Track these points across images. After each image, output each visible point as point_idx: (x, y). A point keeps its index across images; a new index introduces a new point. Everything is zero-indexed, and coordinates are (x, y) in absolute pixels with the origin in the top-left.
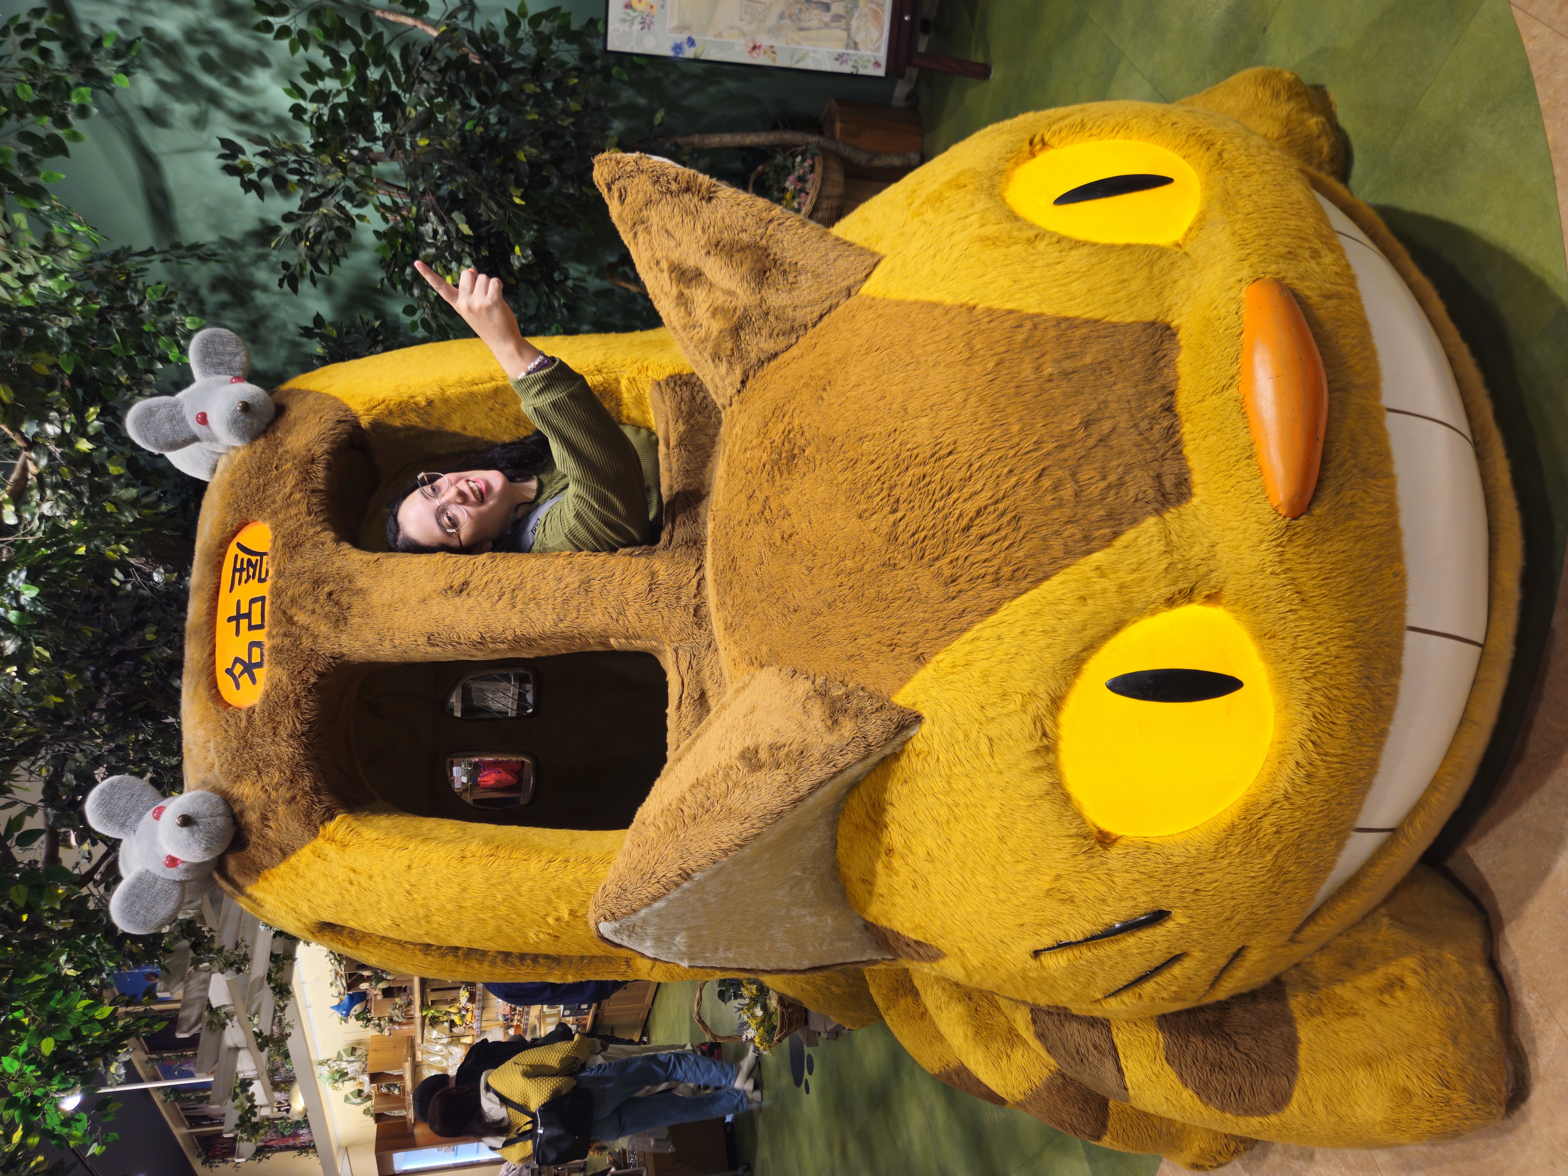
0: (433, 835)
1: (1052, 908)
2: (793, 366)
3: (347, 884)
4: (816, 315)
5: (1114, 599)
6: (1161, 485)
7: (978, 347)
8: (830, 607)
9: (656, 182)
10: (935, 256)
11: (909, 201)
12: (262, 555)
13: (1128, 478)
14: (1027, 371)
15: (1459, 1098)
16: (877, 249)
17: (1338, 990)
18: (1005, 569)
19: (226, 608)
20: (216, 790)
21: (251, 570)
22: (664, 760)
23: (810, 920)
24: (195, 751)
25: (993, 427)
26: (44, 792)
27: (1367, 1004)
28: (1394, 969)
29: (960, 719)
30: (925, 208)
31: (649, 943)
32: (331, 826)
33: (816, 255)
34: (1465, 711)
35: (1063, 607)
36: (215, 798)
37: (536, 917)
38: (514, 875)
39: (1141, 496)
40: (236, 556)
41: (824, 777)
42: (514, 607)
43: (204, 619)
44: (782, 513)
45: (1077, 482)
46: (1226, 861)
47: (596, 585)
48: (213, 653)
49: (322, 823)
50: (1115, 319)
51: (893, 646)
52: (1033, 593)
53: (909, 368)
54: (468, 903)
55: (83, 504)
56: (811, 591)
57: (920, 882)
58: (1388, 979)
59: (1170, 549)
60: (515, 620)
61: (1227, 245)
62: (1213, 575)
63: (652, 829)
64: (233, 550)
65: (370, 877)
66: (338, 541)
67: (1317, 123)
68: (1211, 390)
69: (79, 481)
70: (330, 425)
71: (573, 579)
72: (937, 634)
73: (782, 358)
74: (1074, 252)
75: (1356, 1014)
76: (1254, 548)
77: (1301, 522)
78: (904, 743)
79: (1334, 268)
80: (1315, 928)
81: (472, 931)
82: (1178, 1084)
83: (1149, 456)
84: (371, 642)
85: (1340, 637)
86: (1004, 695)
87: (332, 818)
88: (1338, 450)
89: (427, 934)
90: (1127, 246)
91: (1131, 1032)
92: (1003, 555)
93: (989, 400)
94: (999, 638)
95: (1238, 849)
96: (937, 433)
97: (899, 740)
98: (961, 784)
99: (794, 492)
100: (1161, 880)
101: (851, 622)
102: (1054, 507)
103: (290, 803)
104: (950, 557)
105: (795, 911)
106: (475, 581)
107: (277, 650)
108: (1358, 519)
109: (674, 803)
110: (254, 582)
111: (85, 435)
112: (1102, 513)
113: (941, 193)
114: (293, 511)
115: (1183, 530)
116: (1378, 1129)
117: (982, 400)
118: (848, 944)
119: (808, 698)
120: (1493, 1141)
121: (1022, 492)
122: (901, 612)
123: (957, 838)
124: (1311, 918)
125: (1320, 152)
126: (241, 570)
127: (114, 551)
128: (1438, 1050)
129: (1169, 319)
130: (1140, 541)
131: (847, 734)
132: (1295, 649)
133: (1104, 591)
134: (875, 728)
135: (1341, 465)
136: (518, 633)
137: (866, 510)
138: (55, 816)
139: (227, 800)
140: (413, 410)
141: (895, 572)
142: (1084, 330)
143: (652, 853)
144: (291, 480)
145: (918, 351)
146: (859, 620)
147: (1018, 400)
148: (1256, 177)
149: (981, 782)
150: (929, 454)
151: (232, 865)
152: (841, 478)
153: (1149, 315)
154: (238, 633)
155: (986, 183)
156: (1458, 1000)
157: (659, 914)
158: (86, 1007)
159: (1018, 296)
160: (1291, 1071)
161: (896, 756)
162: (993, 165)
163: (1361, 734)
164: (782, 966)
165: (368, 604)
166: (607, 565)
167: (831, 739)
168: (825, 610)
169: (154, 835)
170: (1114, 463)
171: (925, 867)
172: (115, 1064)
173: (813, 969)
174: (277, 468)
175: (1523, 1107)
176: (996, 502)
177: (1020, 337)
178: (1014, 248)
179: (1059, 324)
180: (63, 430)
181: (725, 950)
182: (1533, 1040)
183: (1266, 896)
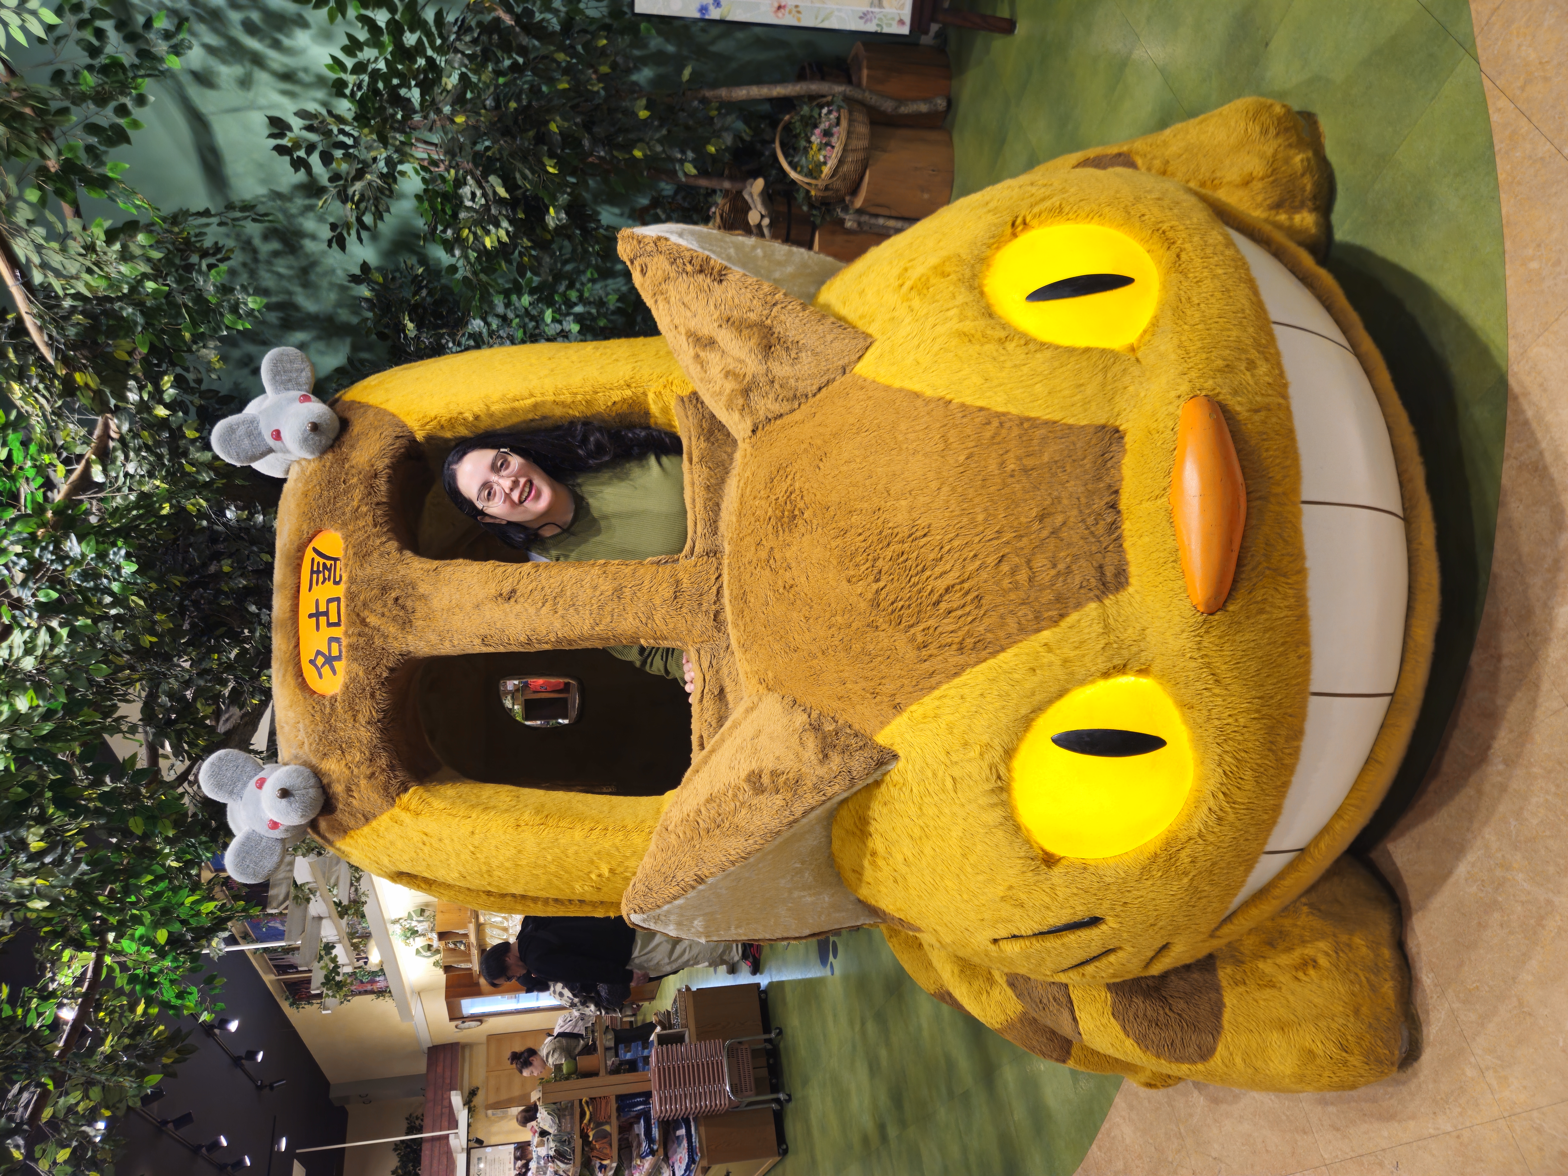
0: (492, 804)
1: (1006, 910)
2: (795, 429)
3: (421, 845)
4: (815, 388)
5: (1059, 672)
6: (1103, 574)
7: (951, 440)
8: (823, 653)
9: (672, 263)
10: (919, 346)
11: (900, 282)
12: (335, 560)
13: (1074, 567)
14: (993, 466)
15: (1355, 1060)
16: (870, 331)
17: (1261, 965)
18: (968, 640)
19: (306, 606)
20: (306, 764)
21: (327, 573)
22: (687, 763)
23: (809, 899)
24: (287, 728)
25: (962, 515)
26: (143, 711)
27: (1284, 979)
28: (1309, 951)
29: (929, 761)
30: (913, 293)
31: (672, 927)
32: (405, 797)
33: (815, 337)
34: (1372, 751)
35: (1016, 676)
36: (307, 772)
37: (581, 874)
38: (562, 841)
39: (1084, 584)
40: (313, 559)
41: (815, 804)
42: (556, 612)
43: (288, 615)
44: (784, 565)
45: (1031, 569)
46: (1150, 882)
47: (627, 592)
48: (297, 645)
49: (398, 795)
50: (1071, 421)
51: (875, 694)
52: (991, 662)
53: (893, 452)
54: (524, 862)
55: (164, 465)
56: (808, 636)
57: (899, 879)
58: (1304, 959)
59: (1107, 629)
60: (557, 624)
61: (1173, 357)
62: (1143, 654)
63: (673, 836)
64: (309, 554)
65: (440, 840)
66: (400, 550)
67: (1302, 161)
68: (1147, 497)
69: (158, 444)
70: (390, 440)
71: (607, 587)
72: (911, 690)
73: (786, 419)
74: (1038, 355)
75: (1274, 986)
76: (1176, 636)
77: (1216, 617)
78: (885, 774)
79: (1267, 379)
80: (1232, 927)
81: (527, 883)
82: (1122, 1035)
83: (1094, 549)
84: (433, 642)
85: (1248, 711)
86: (966, 744)
87: (406, 790)
88: (1252, 556)
89: (489, 884)
90: (1087, 350)
91: (1084, 990)
92: (967, 628)
93: (960, 490)
94: (962, 697)
95: (1160, 874)
96: (915, 515)
97: (879, 773)
98: (931, 811)
99: (794, 548)
100: (1095, 895)
101: (841, 668)
102: (1010, 590)
103: (370, 778)
104: (922, 626)
105: (796, 894)
106: (521, 589)
107: (352, 647)
108: (1268, 613)
109: (692, 815)
110: (329, 584)
111: (161, 402)
112: (1051, 597)
113: (928, 279)
114: (361, 523)
115: (1119, 615)
116: (1287, 1080)
117: (953, 490)
118: (843, 914)
119: (804, 730)
120: (1390, 1089)
121: (984, 575)
122: (882, 667)
123: (928, 850)
124: (1229, 919)
125: (1303, 189)
126: (318, 572)
127: (193, 505)
128: (1341, 1021)
129: (1117, 423)
130: (1083, 624)
131: (835, 768)
132: (1209, 719)
133: (1050, 664)
134: (858, 763)
135: (1253, 569)
136: (560, 635)
137: (854, 576)
138: (154, 735)
139: (317, 774)
140: (461, 424)
141: (876, 634)
142: (1043, 431)
143: (673, 859)
144: (358, 494)
145: (900, 438)
146: (847, 668)
147: (984, 492)
148: (1207, 282)
149: (947, 811)
150: (907, 534)
151: (323, 825)
152: (834, 544)
153: (1101, 419)
154: (318, 628)
155: (968, 273)
156: (1363, 978)
157: (680, 907)
158: (193, 903)
159: (988, 394)
160: (1216, 1030)
161: (877, 783)
162: (976, 252)
163: (1265, 786)
164: (786, 935)
165: (429, 608)
166: (637, 574)
167: (821, 771)
168: (819, 654)
169: (257, 803)
170: (1062, 554)
171: (903, 869)
172: (216, 940)
173: (813, 935)
174: (344, 482)
175: (1416, 1065)
176: (963, 582)
177: (988, 435)
178: (987, 347)
179: (1022, 424)
180: (141, 397)
181: (736, 928)
182: (1427, 1012)
183: (1184, 908)
